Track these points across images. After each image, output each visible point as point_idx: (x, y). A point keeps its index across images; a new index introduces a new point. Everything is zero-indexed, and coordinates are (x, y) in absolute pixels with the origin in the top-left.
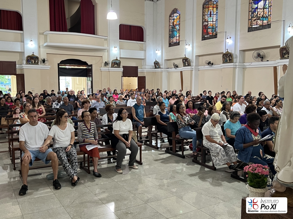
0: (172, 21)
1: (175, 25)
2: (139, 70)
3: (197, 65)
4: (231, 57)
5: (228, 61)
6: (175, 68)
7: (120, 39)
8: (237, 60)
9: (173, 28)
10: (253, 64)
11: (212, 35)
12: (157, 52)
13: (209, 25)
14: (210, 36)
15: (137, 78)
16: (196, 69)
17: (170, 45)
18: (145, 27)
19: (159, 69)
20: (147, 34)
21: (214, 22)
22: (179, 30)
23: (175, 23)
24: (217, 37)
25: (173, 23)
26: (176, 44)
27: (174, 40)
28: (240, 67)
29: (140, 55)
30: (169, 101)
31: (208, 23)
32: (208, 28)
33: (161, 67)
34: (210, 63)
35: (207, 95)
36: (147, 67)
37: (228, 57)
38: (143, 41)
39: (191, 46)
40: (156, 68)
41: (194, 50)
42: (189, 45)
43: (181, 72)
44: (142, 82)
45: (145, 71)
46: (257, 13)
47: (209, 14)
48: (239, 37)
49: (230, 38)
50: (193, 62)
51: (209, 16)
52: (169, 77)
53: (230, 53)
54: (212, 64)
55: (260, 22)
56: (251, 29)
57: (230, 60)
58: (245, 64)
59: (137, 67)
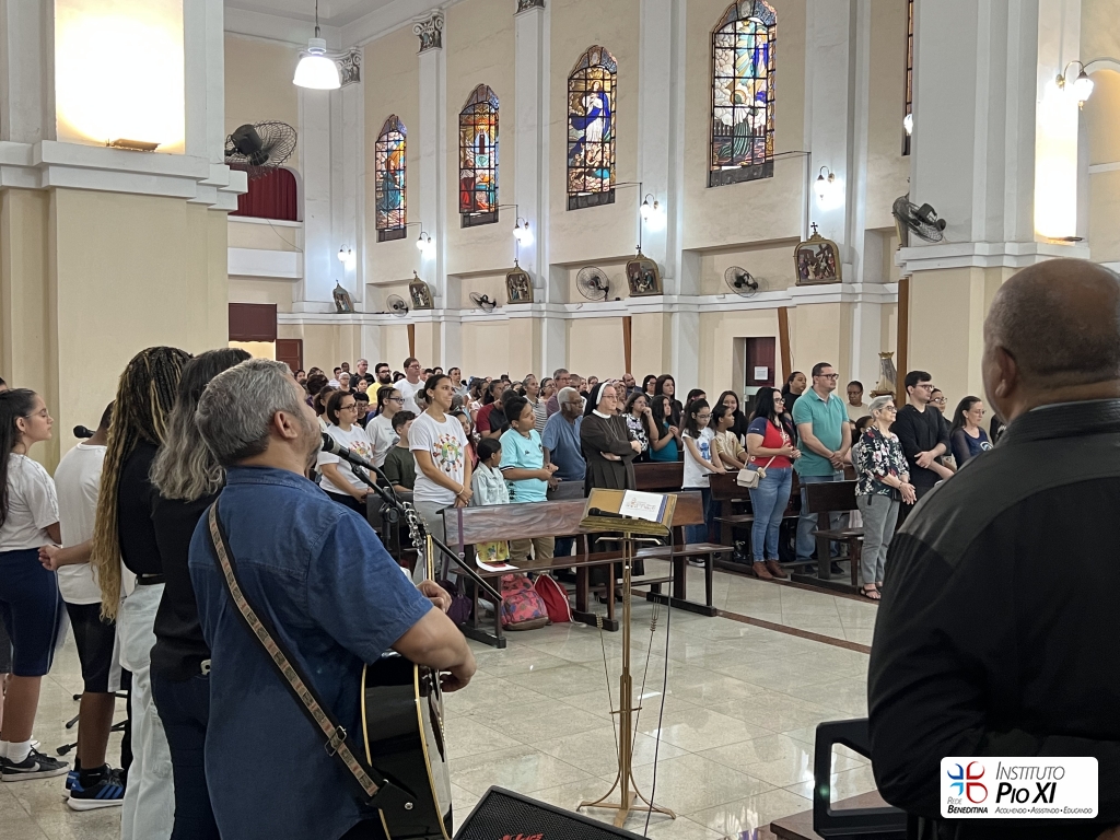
0: (385, 155)
1: (395, 170)
2: (281, 318)
3: (455, 306)
4: (527, 285)
5: (521, 297)
6: (396, 313)
8: (545, 293)
9: (385, 178)
10: (587, 306)
11: (488, 212)
12: (341, 256)
13: (477, 180)
14: (482, 213)
15: (274, 343)
16: (448, 319)
17: (382, 236)
18: (300, 172)
19: (351, 316)
20: (306, 196)
21: (493, 172)
23: (392, 164)
26: (397, 233)
27: (392, 220)
28: (552, 315)
29: (285, 264)
31: (474, 172)
32: (475, 191)
33: (356, 307)
34: (487, 302)
36: (306, 307)
37: (519, 285)
38: (295, 219)
40: (340, 311)
41: (445, 256)
42: (429, 239)
43: (411, 328)
45: (301, 322)
46: (585, 157)
47: (477, 144)
48: (547, 224)
49: (527, 224)
50: (440, 296)
51: (477, 150)
52: (382, 344)
53: (523, 273)
54: (494, 304)
55: (593, 183)
56: (575, 203)
57: (523, 296)
58: (571, 308)
59: (274, 308)
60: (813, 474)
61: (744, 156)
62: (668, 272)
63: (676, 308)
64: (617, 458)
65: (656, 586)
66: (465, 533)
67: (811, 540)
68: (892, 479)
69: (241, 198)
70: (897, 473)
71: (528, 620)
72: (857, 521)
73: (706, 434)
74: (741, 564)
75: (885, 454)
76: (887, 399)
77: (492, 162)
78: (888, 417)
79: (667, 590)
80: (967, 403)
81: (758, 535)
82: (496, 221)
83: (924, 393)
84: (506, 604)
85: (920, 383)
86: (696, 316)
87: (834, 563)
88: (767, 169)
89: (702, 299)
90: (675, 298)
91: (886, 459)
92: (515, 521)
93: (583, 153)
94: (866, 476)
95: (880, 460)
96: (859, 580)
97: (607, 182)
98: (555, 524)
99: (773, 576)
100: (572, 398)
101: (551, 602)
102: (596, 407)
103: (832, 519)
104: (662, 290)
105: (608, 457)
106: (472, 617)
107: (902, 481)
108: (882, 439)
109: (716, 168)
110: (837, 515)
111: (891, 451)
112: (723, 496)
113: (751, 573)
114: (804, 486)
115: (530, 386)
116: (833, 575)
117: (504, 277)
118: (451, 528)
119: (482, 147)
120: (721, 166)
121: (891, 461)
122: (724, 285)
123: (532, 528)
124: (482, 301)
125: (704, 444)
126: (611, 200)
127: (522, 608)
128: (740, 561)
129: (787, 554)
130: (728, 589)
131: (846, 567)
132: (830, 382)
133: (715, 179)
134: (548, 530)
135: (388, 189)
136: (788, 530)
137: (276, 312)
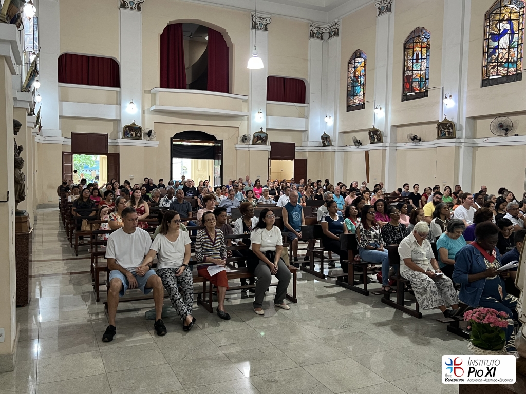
1: (358, 76)
2: (297, 149)
3: (394, 141)
4: (452, 129)
5: (447, 135)
6: (356, 146)
7: (267, 100)
8: (463, 133)
9: (353, 81)
11: (420, 92)
13: (414, 76)
14: (416, 93)
15: (293, 161)
16: (391, 148)
17: (349, 108)
18: (308, 80)
19: (330, 147)
20: (311, 92)
22: (364, 84)
23: (357, 73)
24: (427, 96)
25: (355, 73)
26: (359, 107)
27: (356, 101)
28: (467, 144)
29: (299, 124)
30: (345, 199)
31: (412, 72)
32: (412, 82)
33: (333, 143)
34: (416, 139)
35: (411, 190)
36: (309, 144)
37: (446, 129)
38: (304, 102)
39: (383, 110)
40: (324, 145)
41: (390, 116)
42: (381, 108)
43: (367, 153)
44: (301, 167)
45: (307, 151)
47: (415, 57)
48: (465, 95)
49: (451, 96)
50: (387, 137)
51: (414, 61)
53: (450, 122)
54: (420, 140)
55: (502, 71)
56: (486, 83)
57: (450, 134)
58: (476, 140)
59: (294, 144)
93: (497, 55)
117: (435, 125)
119: (417, 59)
124: (414, 138)
135: (354, 86)
137: (295, 146)
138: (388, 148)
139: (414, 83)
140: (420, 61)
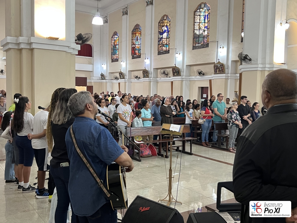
0: (114, 41)
1: (116, 45)
2: (88, 81)
3: (130, 78)
4: (148, 73)
8: (152, 76)
9: (113, 47)
10: (162, 79)
11: (138, 55)
12: (103, 66)
13: (136, 47)
15: (86, 87)
16: (128, 81)
17: (112, 61)
18: (93, 45)
19: (105, 80)
21: (140, 45)
22: (118, 49)
23: (115, 43)
26: (116, 60)
27: (115, 57)
28: (153, 81)
29: (89, 68)
32: (135, 50)
33: (106, 78)
36: (94, 78)
37: (146, 73)
38: (92, 57)
39: (125, 62)
40: (102, 79)
41: (128, 66)
43: (119, 83)
44: (90, 89)
45: (93, 82)
46: (162, 42)
47: (136, 38)
48: (153, 58)
49: (148, 58)
50: (126, 76)
51: (136, 40)
52: (112, 87)
53: (147, 70)
54: (139, 78)
55: (164, 48)
56: (160, 53)
57: (147, 76)
58: (158, 79)
59: (86, 78)
60: (217, 121)
61: (202, 42)
62: (182, 71)
63: (184, 79)
64: (169, 116)
65: (178, 147)
66: (132, 134)
67: (216, 137)
68: (237, 122)
69: (79, 51)
70: (238, 121)
71: (147, 155)
72: (228, 132)
73: (191, 111)
74: (199, 143)
75: (235, 116)
76: (236, 103)
77: (140, 43)
78: (236, 107)
79: (181, 148)
80: (255, 104)
81: (203, 136)
82: (140, 57)
83: (246, 101)
84: (141, 151)
85: (244, 99)
86: (189, 82)
87: (222, 143)
88: (207, 45)
89: (190, 77)
90: (184, 77)
91: (235, 117)
92: (144, 131)
93: (162, 41)
94: (230, 121)
95: (234, 118)
96: (228, 147)
97: (167, 48)
98: (154, 132)
99: (207, 145)
100: (158, 101)
101: (152, 151)
102: (164, 103)
103: (222, 132)
104: (181, 75)
105: (167, 116)
106: (133, 154)
107: (239, 123)
108: (234, 112)
109: (195, 45)
110: (223, 131)
111: (237, 115)
112: (195, 126)
113: (201, 145)
114: (215, 124)
115: (148, 98)
116: (222, 146)
117: (142, 71)
118: (128, 132)
119: (137, 39)
120: (196, 44)
121: (237, 118)
122: (197, 74)
123: (148, 133)
124: (136, 77)
125: (191, 113)
126: (169, 53)
127: (146, 152)
128: (199, 142)
129: (210, 140)
130: (196, 148)
131: (225, 144)
132: (222, 98)
133: (194, 48)
134: (152, 133)
135: (114, 50)
136: (211, 134)
137: (87, 79)
138: (127, 81)
139: (136, 51)
140: (138, 40)
